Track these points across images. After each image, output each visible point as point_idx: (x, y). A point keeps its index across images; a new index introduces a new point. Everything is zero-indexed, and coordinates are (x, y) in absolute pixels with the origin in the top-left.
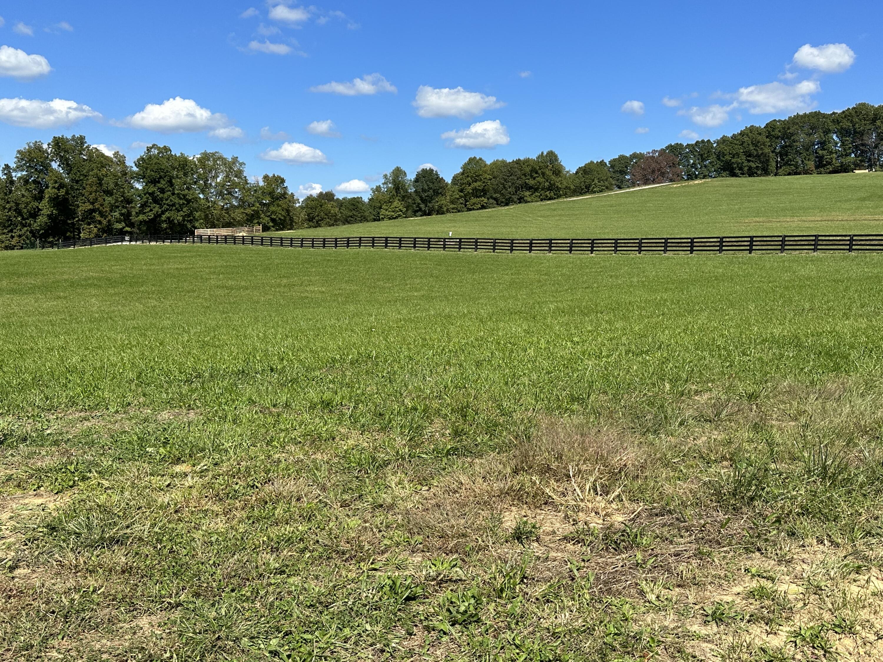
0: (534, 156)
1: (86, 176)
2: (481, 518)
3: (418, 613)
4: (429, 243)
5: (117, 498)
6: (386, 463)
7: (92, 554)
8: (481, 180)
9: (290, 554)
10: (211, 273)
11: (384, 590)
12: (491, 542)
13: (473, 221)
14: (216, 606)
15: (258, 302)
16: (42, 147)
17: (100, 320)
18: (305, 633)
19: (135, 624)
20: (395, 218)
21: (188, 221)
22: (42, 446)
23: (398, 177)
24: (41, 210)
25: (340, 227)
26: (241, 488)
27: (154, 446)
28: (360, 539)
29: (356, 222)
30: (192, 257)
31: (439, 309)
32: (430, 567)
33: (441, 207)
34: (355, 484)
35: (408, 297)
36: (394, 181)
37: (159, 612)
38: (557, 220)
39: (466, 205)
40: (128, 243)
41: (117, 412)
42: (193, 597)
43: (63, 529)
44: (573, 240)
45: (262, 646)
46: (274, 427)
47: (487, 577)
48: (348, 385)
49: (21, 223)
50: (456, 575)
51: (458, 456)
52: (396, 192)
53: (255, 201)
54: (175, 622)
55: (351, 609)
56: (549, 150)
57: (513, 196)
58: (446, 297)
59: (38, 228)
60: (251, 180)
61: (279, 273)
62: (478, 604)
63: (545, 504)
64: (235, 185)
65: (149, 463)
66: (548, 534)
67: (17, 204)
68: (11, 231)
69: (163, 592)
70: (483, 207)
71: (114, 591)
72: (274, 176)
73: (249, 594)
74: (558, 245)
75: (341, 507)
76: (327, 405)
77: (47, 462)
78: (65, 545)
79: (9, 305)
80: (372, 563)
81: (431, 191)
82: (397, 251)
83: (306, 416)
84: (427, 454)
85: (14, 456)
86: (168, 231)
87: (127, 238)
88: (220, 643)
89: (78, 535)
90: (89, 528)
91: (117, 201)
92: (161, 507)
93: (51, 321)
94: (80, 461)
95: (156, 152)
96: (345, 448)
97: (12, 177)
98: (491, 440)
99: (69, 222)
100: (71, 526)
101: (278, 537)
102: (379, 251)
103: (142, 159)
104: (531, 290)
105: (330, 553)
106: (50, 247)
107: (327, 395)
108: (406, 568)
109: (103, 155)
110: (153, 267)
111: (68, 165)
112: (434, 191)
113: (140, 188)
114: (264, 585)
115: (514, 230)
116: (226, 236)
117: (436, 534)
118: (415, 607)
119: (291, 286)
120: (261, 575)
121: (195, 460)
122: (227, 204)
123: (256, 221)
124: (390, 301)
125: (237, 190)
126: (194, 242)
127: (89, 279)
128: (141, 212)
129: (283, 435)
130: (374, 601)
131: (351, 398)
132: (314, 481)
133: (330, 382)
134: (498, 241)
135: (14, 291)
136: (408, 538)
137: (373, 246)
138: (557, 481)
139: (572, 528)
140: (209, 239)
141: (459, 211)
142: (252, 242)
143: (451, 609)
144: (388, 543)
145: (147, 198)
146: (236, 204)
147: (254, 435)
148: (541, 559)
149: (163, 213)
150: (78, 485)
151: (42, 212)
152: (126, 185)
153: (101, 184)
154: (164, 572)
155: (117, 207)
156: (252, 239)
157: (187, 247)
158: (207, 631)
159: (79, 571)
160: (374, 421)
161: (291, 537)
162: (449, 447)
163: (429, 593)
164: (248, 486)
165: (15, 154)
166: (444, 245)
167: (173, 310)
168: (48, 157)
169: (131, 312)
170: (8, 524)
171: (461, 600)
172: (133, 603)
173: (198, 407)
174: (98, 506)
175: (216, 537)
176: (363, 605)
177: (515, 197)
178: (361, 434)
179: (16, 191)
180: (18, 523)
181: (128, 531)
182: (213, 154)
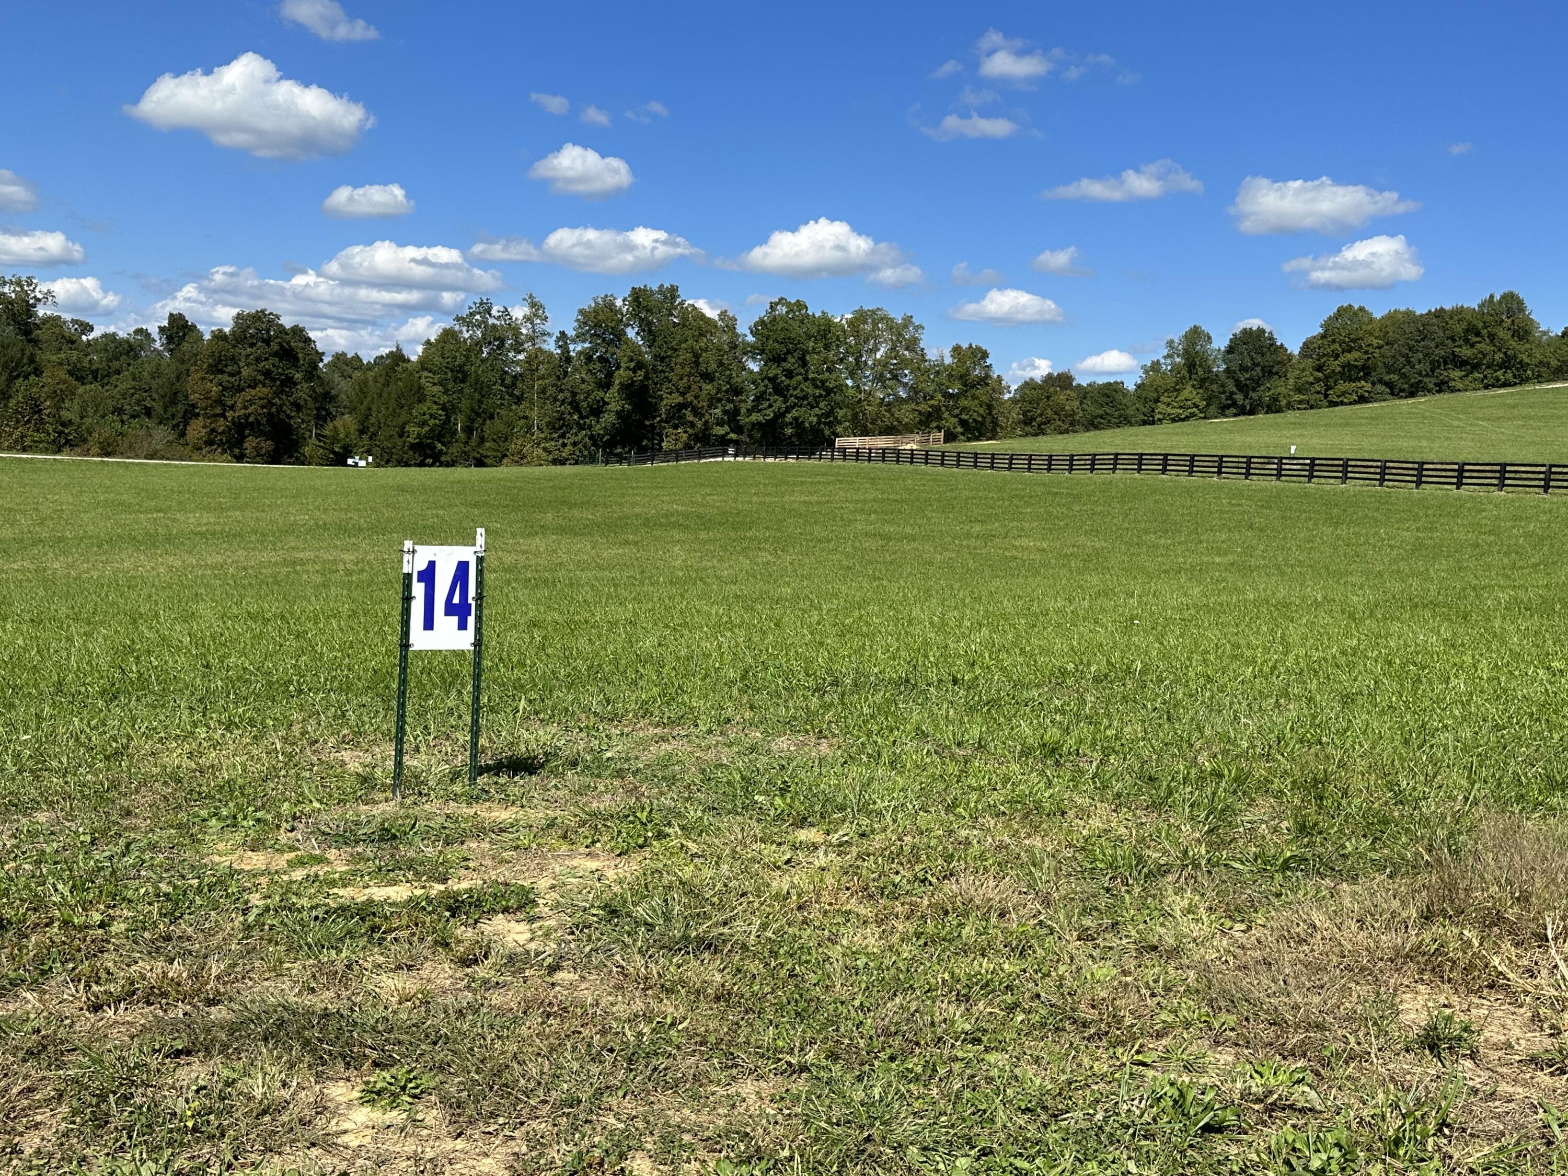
0: (1473, 304)
1: (676, 350)
2: (1354, 998)
3: (1227, 1158)
4: (1248, 466)
5: (711, 873)
6: (1163, 871)
7: (671, 962)
8: (1361, 347)
9: (989, 1010)
10: (856, 511)
11: (1162, 1105)
12: (1375, 1047)
13: (1340, 425)
14: (865, 1082)
15: (931, 563)
16: (613, 304)
17: (685, 582)
18: (1016, 1157)
19: (734, 1090)
20: (1183, 420)
21: (825, 423)
22: (599, 776)
23: (1194, 344)
24: (608, 404)
25: (1080, 435)
26: (905, 881)
27: (766, 793)
28: (1117, 1003)
29: (1109, 425)
30: (828, 484)
31: (1264, 590)
32: (1251, 1076)
33: (1276, 400)
34: (1103, 901)
35: (1201, 564)
36: (1186, 351)
37: (772, 1076)
38: (1518, 427)
39: (1326, 396)
40: (732, 459)
41: (710, 732)
42: (827, 1058)
43: (629, 915)
44: (1551, 466)
45: (941, 1166)
46: (958, 782)
47: (1366, 1113)
48: (1090, 720)
49: (578, 424)
50: (1302, 1099)
51: (1307, 873)
52: (1190, 372)
53: (935, 391)
54: (798, 1098)
55: (1100, 1128)
56: (1506, 290)
57: (1426, 380)
58: (1278, 567)
59: (602, 432)
60: (932, 355)
61: (970, 514)
62: (1346, 1160)
63: (1491, 987)
64: (904, 363)
65: (759, 821)
66: (1496, 1047)
67: (574, 394)
68: (563, 436)
69: (780, 1043)
70: (1362, 400)
71: (703, 1029)
72: (971, 346)
73: (919, 1069)
74: (1518, 476)
75: (1079, 939)
76: (1052, 751)
77: (605, 804)
78: (628, 940)
79: (555, 551)
80: (1138, 1052)
81: (1258, 369)
82: (1184, 479)
83: (1015, 767)
84: (1242, 863)
85: (558, 789)
86: (794, 439)
87: (731, 451)
88: (870, 1148)
89: (650, 927)
90: (667, 917)
91: (719, 390)
92: (776, 897)
93: (613, 579)
94: (655, 806)
95: (784, 310)
96: (1085, 832)
97: (568, 352)
98: (1374, 850)
99: (647, 423)
100: (640, 911)
101: (969, 977)
102: (1153, 478)
103: (762, 322)
104: (1458, 561)
105: (1061, 1020)
106: (617, 462)
107: (1052, 734)
108: (1203, 1071)
109: (702, 316)
110: (768, 499)
111: (650, 331)
112: (1263, 369)
113: (756, 369)
114: (945, 1058)
115: (1424, 443)
116: (884, 449)
117: (1263, 1016)
118: (1220, 1145)
119: (988, 537)
120: (940, 1039)
121: (829, 823)
122: (889, 395)
123: (934, 424)
124: (1166, 572)
125: (906, 372)
126: (833, 459)
127: (672, 515)
128: (755, 409)
129: (974, 796)
130: (1142, 1121)
131: (1094, 744)
132: (1029, 886)
133: (1057, 711)
134: (1391, 465)
135: (561, 530)
136: (1208, 1015)
137: (1139, 470)
138: (1517, 945)
139: (1547, 1042)
140: (858, 455)
141: (1312, 407)
142: (927, 459)
143: (1294, 1161)
144: (1169, 1020)
145: (766, 386)
146: (904, 396)
147: (923, 792)
148: (1481, 1095)
149: (788, 410)
150: (651, 845)
151: (609, 407)
152: (734, 366)
153: (697, 363)
154: (780, 1008)
155: (720, 400)
156: (927, 455)
157: (822, 466)
158: (849, 1122)
159: (651, 987)
160: (1140, 790)
161: (992, 980)
162: (1289, 854)
163: (1249, 1124)
164: (916, 878)
165: (575, 315)
166: (1280, 470)
167: (795, 571)
168: (622, 320)
169: (731, 571)
170: (547, 896)
171: (1312, 1147)
172: (732, 1054)
173: (834, 736)
174: (681, 882)
175: (865, 960)
176: (1122, 1125)
177: (1430, 382)
178: (1114, 811)
179: (573, 373)
180: (562, 897)
181: (726, 930)
182: (873, 312)
